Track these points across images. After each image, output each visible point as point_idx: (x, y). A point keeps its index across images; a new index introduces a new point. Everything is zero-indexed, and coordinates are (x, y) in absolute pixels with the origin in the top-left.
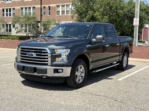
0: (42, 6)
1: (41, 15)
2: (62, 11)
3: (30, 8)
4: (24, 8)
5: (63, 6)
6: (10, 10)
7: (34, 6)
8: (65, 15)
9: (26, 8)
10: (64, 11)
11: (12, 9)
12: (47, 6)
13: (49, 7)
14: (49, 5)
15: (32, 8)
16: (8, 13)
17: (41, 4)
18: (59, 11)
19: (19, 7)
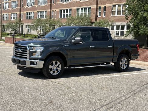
0: (98, 6)
1: (97, 16)
2: (118, 11)
3: (86, 9)
4: (80, 9)
5: (119, 6)
6: (67, 10)
7: (90, 6)
8: (121, 15)
9: (82, 9)
10: (120, 11)
11: (69, 10)
12: (103, 6)
13: (105, 7)
14: (105, 5)
15: (88, 9)
16: (66, 14)
17: (97, 4)
18: (115, 12)
19: (75, 8)
